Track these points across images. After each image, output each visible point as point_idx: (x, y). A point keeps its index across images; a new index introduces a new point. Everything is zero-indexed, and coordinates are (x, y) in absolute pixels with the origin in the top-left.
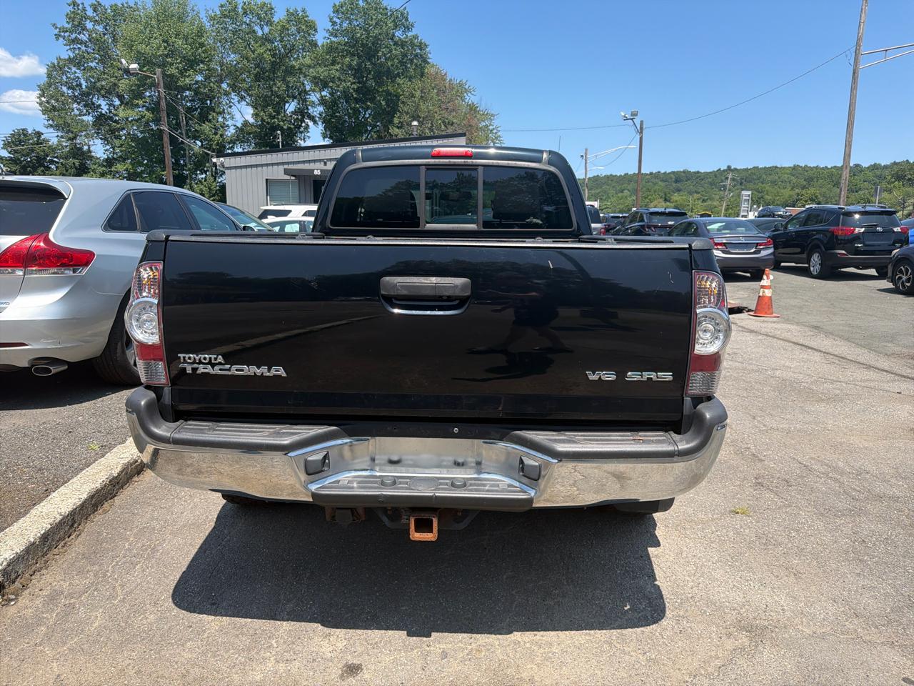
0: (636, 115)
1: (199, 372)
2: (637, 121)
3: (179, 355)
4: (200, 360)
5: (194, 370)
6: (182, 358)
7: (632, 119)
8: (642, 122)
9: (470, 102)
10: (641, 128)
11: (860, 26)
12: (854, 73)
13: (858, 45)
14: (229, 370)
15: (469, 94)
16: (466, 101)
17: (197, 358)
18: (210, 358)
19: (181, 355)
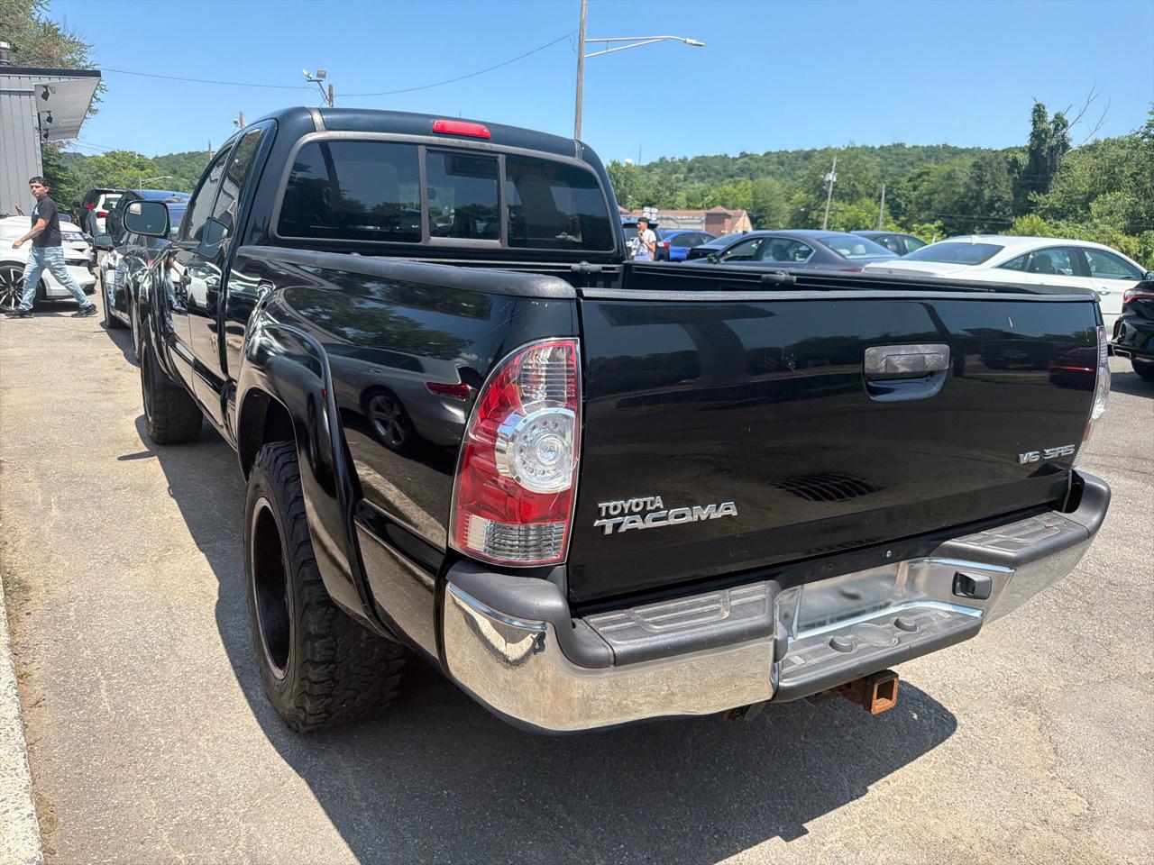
0: (324, 76)
1: (623, 529)
2: (325, 85)
3: (600, 505)
4: (630, 508)
5: (617, 526)
6: (604, 509)
7: (318, 81)
8: (330, 86)
9: (43, 20)
10: (331, 95)
11: (582, 8)
12: (579, 62)
13: (581, 30)
14: (666, 518)
15: (39, 8)
16: (35, 17)
17: (626, 506)
18: (645, 503)
19: (602, 505)
